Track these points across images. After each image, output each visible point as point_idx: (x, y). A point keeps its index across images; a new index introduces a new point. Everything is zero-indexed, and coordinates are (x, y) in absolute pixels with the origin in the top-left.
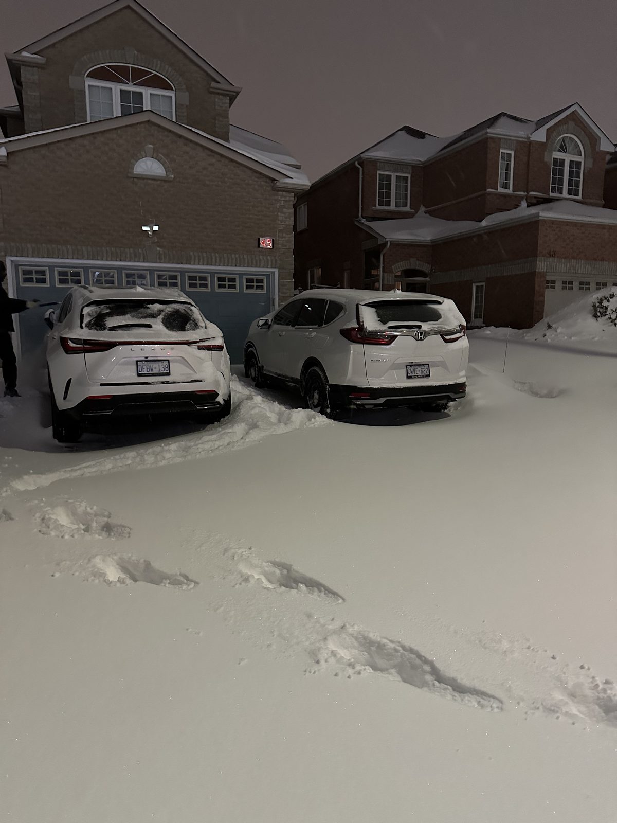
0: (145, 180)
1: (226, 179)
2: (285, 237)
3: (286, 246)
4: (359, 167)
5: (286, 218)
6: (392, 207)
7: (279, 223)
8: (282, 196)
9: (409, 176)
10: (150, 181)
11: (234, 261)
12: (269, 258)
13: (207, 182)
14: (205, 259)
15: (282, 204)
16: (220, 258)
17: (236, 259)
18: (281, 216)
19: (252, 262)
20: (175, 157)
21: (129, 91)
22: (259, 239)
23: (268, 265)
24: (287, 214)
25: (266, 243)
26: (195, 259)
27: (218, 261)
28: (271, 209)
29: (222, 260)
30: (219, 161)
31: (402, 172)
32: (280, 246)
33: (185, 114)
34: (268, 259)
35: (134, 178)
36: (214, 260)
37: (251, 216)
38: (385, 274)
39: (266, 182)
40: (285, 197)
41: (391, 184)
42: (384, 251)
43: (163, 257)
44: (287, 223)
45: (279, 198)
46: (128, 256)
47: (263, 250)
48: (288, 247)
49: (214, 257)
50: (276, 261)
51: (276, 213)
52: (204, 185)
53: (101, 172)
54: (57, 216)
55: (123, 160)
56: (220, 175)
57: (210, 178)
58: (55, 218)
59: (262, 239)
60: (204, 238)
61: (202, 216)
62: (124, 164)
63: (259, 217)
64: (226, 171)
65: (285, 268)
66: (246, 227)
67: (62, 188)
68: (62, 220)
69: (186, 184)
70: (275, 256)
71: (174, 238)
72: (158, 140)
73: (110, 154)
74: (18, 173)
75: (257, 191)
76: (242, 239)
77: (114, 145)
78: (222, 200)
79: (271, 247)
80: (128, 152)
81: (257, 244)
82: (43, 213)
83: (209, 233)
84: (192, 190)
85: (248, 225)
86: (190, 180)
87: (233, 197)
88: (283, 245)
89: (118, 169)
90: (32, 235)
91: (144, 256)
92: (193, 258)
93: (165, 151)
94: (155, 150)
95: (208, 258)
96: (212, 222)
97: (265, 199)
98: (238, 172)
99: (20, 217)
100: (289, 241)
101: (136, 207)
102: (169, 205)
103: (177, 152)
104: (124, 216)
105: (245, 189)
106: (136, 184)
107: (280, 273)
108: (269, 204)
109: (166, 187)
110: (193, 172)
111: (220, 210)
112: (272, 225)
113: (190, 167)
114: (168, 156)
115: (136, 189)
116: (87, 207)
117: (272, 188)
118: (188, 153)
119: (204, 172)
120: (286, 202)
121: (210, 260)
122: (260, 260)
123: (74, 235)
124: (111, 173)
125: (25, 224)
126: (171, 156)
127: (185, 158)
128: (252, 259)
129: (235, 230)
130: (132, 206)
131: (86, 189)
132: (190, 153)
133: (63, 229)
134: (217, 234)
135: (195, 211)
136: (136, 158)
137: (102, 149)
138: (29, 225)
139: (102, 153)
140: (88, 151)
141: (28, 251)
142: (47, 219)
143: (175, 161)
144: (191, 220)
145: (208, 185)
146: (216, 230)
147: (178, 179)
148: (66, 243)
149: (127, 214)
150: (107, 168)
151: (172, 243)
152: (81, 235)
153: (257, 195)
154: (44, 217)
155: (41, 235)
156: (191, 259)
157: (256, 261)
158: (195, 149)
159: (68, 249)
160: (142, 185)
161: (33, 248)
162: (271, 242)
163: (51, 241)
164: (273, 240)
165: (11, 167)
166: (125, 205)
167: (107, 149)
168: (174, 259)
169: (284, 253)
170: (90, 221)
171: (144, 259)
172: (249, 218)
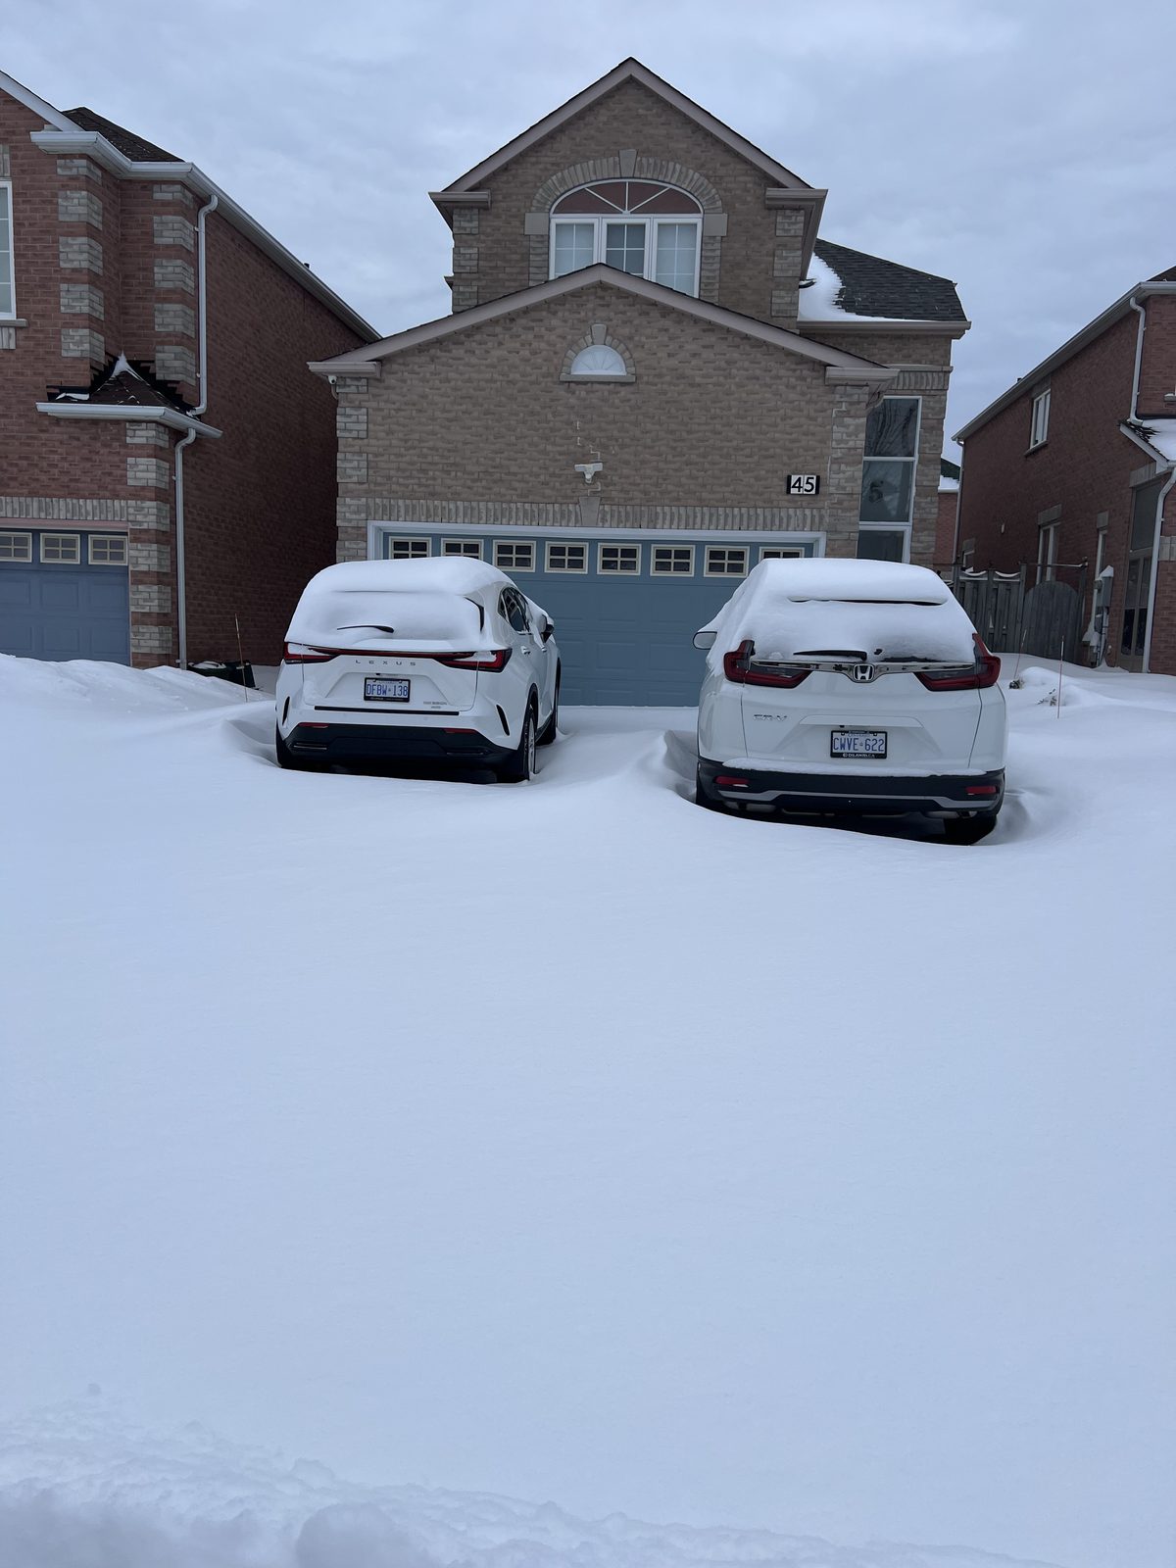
0: (589, 384)
1: (734, 371)
2: (844, 472)
3: (844, 488)
4: (1139, 308)
5: (849, 435)
7: (834, 444)
8: (845, 394)
10: (597, 386)
11: (738, 521)
12: (808, 512)
13: (698, 380)
14: (684, 517)
15: (844, 409)
16: (711, 515)
17: (741, 515)
18: (838, 433)
19: (773, 522)
20: (643, 339)
21: (623, 225)
22: (789, 478)
23: (804, 527)
24: (852, 427)
25: (805, 482)
26: (664, 519)
27: (707, 522)
28: (820, 419)
29: (714, 518)
30: (722, 339)
32: (832, 490)
33: (718, 253)
34: (805, 514)
35: (569, 382)
36: (698, 520)
37: (777, 435)
38: (1168, 539)
39: (813, 370)
40: (851, 396)
42: (1167, 488)
43: (608, 517)
44: (851, 444)
45: (838, 398)
46: (551, 515)
47: (797, 498)
48: (848, 490)
49: (699, 515)
50: (821, 518)
51: (828, 427)
52: (692, 385)
53: (518, 376)
54: (446, 453)
55: (555, 353)
56: (723, 364)
57: (704, 372)
58: (442, 456)
59: (794, 479)
60: (683, 480)
61: (683, 440)
62: (555, 361)
63: (794, 436)
64: (736, 355)
65: (841, 532)
66: (766, 457)
67: (456, 407)
68: (452, 460)
69: (659, 386)
70: (819, 509)
71: (630, 484)
72: (616, 314)
73: (535, 345)
74: (394, 388)
75: (794, 387)
76: (757, 479)
77: (543, 329)
78: (722, 409)
79: (813, 492)
80: (564, 338)
81: (784, 488)
82: (425, 450)
83: (694, 472)
84: (669, 395)
85: (772, 451)
86: (667, 378)
87: (745, 402)
88: (838, 486)
89: (545, 369)
90: (407, 486)
91: (576, 516)
92: (661, 517)
93: (626, 331)
94: (611, 330)
95: (687, 517)
96: (702, 450)
97: (808, 402)
98: (759, 355)
99: (392, 457)
100: (852, 479)
101: (570, 432)
102: (627, 425)
103: (648, 331)
104: (549, 448)
105: (770, 386)
106: (573, 393)
107: (829, 540)
108: (816, 411)
109: (623, 394)
110: (673, 362)
111: (719, 427)
112: (818, 451)
113: (669, 355)
114: (631, 338)
115: (573, 401)
116: (491, 438)
117: (821, 381)
118: (666, 330)
119: (694, 362)
120: (851, 404)
121: (691, 520)
122: (789, 517)
123: (469, 483)
124: (533, 378)
125: (398, 469)
126: (636, 338)
127: (659, 339)
128: (773, 516)
129: (743, 463)
130: (563, 431)
131: (492, 407)
132: (672, 330)
133: (453, 474)
134: (710, 472)
135: (672, 432)
136: (576, 346)
137: (523, 337)
138: (404, 471)
139: (523, 345)
140: (500, 344)
141: (398, 511)
142: (429, 459)
143: (643, 347)
144: (663, 449)
145: (699, 385)
146: (707, 466)
147: (645, 379)
148: (456, 497)
149: (554, 444)
150: (529, 369)
151: (627, 492)
152: (479, 484)
153: (792, 396)
154: (425, 456)
155: (420, 485)
156: (657, 518)
157: (781, 520)
158: (679, 322)
159: (457, 508)
160: (583, 394)
161: (406, 507)
162: (814, 482)
163: (433, 495)
164: (818, 478)
165: (384, 381)
166: (552, 430)
167: (530, 336)
168: (627, 520)
169: (840, 502)
170: (493, 459)
171: (576, 521)
172: (773, 440)
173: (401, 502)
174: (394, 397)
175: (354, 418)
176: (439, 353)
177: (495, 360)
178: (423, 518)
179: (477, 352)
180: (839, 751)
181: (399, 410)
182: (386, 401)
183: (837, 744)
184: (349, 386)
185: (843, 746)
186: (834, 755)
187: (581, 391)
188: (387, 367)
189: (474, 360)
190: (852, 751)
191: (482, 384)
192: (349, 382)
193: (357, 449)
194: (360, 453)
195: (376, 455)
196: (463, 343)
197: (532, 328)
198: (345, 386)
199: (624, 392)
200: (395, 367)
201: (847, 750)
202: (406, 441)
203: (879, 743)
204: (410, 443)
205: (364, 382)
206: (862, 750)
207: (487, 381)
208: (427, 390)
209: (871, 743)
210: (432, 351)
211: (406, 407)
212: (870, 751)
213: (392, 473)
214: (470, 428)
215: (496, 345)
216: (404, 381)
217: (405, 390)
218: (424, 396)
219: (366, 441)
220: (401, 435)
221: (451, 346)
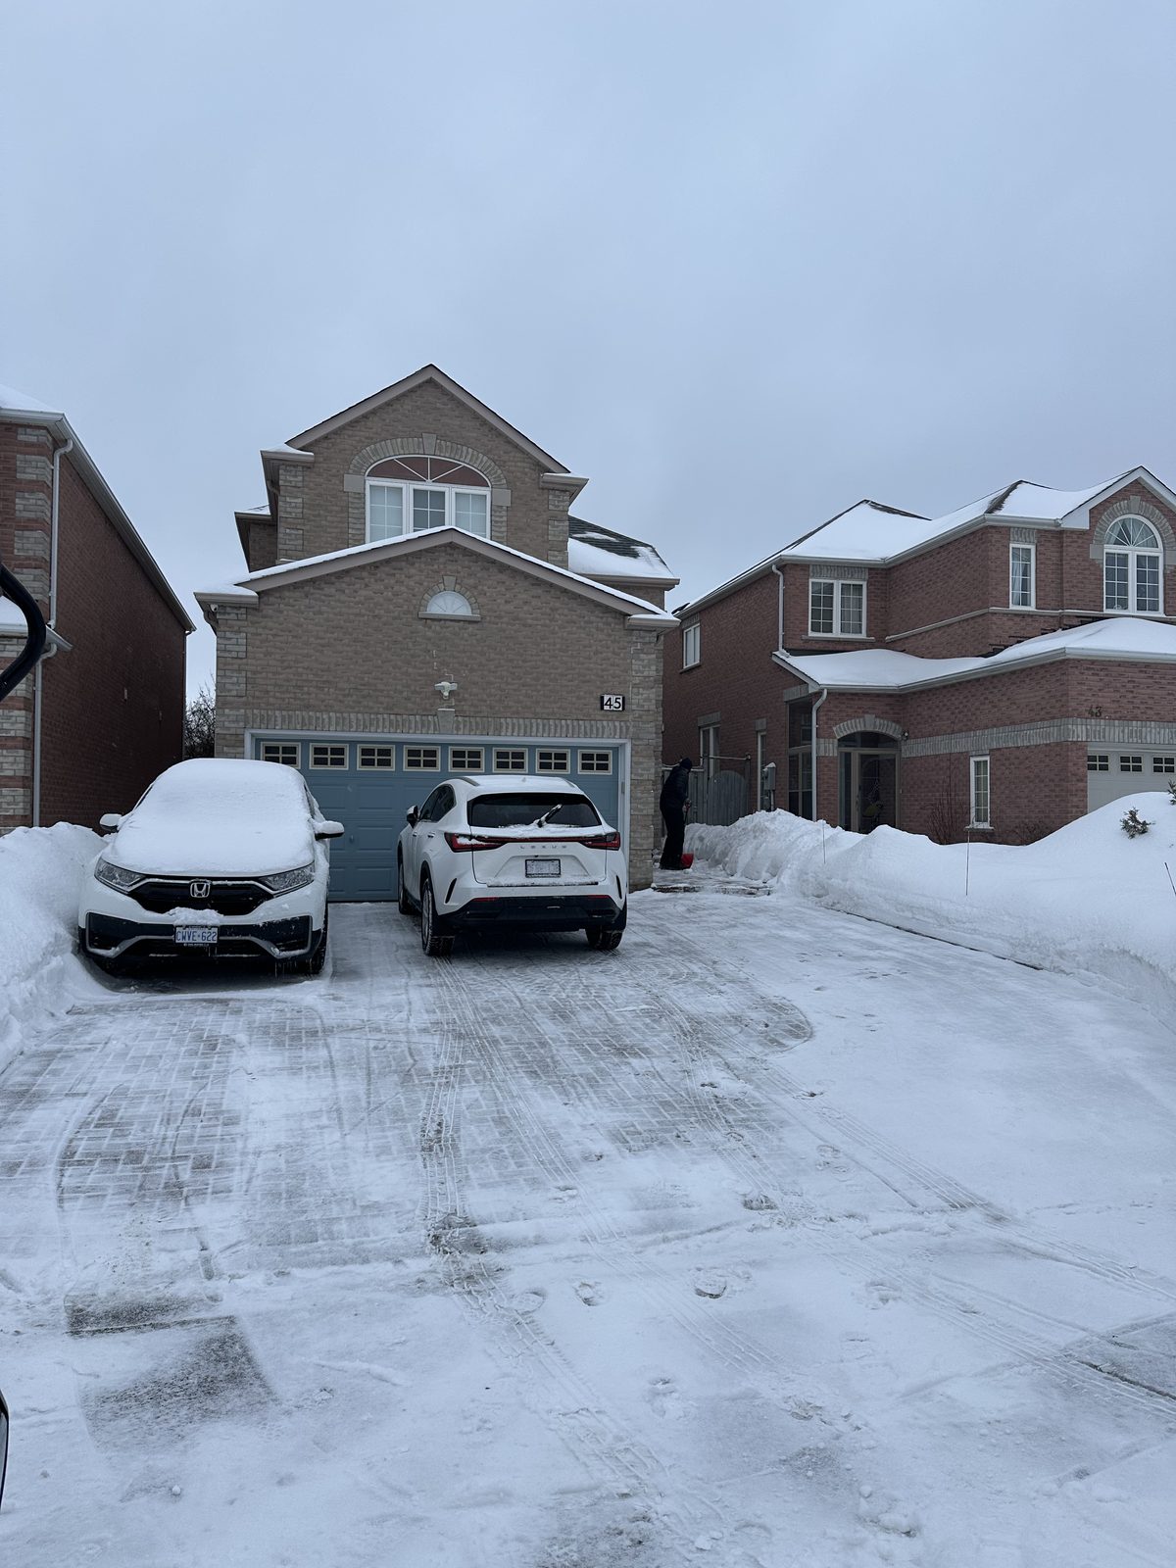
0: (443, 622)
1: (557, 616)
2: (642, 694)
3: (643, 706)
4: (779, 573)
5: (644, 667)
6: (836, 633)
7: (634, 673)
8: (639, 637)
9: (865, 584)
10: (448, 623)
11: (564, 729)
12: (617, 724)
13: (530, 621)
14: (523, 727)
15: (639, 647)
16: (544, 726)
17: (568, 726)
18: (636, 665)
19: (591, 730)
20: (485, 588)
21: (427, 491)
22: (602, 698)
23: (615, 734)
24: (646, 661)
25: (614, 702)
26: (507, 728)
27: (541, 730)
28: (622, 655)
29: (547, 728)
31: (852, 578)
32: (634, 707)
33: (505, 519)
34: (615, 726)
35: (426, 619)
36: (534, 729)
37: (592, 666)
38: (822, 741)
39: (615, 618)
40: (643, 638)
41: (832, 598)
42: (818, 704)
43: (462, 726)
44: (646, 674)
45: (634, 640)
46: (413, 726)
47: (609, 713)
48: (646, 708)
49: (534, 725)
50: (628, 728)
52: (524, 625)
53: (382, 612)
54: (319, 673)
55: (414, 595)
56: (548, 611)
57: (534, 615)
58: (316, 675)
59: (606, 698)
60: (521, 698)
61: (521, 667)
62: (414, 602)
63: (604, 666)
64: (557, 605)
65: (642, 739)
66: (584, 682)
67: (329, 635)
68: (325, 678)
69: (499, 625)
70: (626, 722)
71: (479, 700)
72: (463, 567)
73: (396, 588)
74: (271, 617)
75: (602, 630)
76: (578, 698)
77: (403, 576)
78: (549, 644)
79: (621, 709)
80: (421, 584)
81: (599, 705)
82: (300, 670)
83: (529, 692)
84: (507, 632)
85: (588, 677)
86: (505, 620)
87: (567, 640)
88: (638, 705)
89: (405, 607)
90: (283, 699)
91: (435, 725)
92: (504, 727)
93: (472, 581)
94: (459, 581)
95: (526, 727)
96: (535, 675)
97: (613, 642)
98: (575, 605)
99: (270, 675)
100: (648, 699)
101: (428, 657)
102: (474, 654)
103: (490, 582)
104: (410, 670)
105: (584, 629)
106: (430, 627)
107: (633, 745)
108: (619, 648)
109: (471, 629)
110: (510, 607)
111: (547, 658)
112: (622, 678)
113: (506, 602)
114: (476, 588)
115: (429, 634)
116: (360, 661)
117: (621, 627)
118: (503, 583)
119: (525, 608)
120: (644, 644)
121: (528, 730)
122: (603, 727)
123: (341, 698)
124: (396, 614)
125: (276, 685)
126: (480, 587)
127: (498, 589)
128: (592, 726)
129: (567, 686)
130: (422, 658)
131: (360, 636)
132: (507, 583)
133: (326, 690)
134: (542, 692)
135: (511, 661)
136: (431, 592)
137: (386, 581)
138: (281, 686)
139: (386, 588)
140: (367, 586)
141: (275, 721)
142: (304, 677)
143: (485, 594)
144: (504, 673)
145: (530, 626)
146: (539, 687)
147: (488, 618)
148: (329, 709)
149: (415, 667)
150: (391, 607)
151: (476, 706)
152: (349, 698)
153: (601, 637)
154: (301, 675)
155: (295, 699)
156: (501, 727)
157: (597, 729)
158: (514, 577)
159: (330, 718)
160: (438, 628)
161: (283, 717)
162: (621, 701)
163: (308, 707)
164: (623, 698)
165: (262, 611)
166: (412, 656)
167: (392, 581)
168: (477, 729)
169: (640, 717)
170: (363, 679)
171: (435, 729)
172: (588, 669)
173: (277, 713)
174: (270, 624)
175: (234, 641)
176: (312, 591)
177: (362, 598)
178: (298, 727)
179: (347, 591)
181: (275, 635)
182: (265, 628)
184: (229, 614)
187: (436, 626)
188: (265, 599)
189: (343, 598)
191: (352, 617)
192: (228, 610)
193: (236, 667)
194: (239, 671)
195: (254, 673)
196: (333, 584)
197: (394, 575)
198: (224, 613)
199: (471, 628)
200: (272, 599)
202: (283, 661)
204: (286, 664)
205: (243, 611)
207: (356, 615)
208: (302, 620)
210: (307, 589)
211: (283, 633)
213: (269, 688)
214: (341, 652)
215: (363, 586)
216: (281, 612)
217: (282, 619)
218: (299, 625)
219: (244, 661)
220: (278, 657)
221: (323, 585)
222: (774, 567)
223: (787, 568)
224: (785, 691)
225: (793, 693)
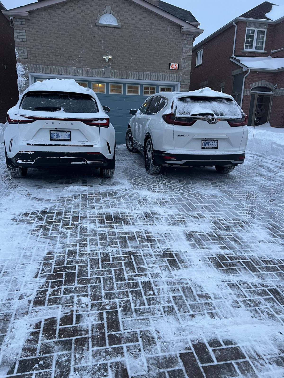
0: (106, 28)
1: (153, 27)
2: (186, 63)
3: (186, 68)
4: (236, 25)
5: (187, 51)
6: (254, 50)
7: (183, 54)
8: (186, 37)
9: (266, 30)
10: (108, 28)
11: (154, 77)
13: (142, 29)
14: (138, 76)
15: (186, 42)
16: (146, 75)
17: (156, 75)
18: (184, 50)
19: (165, 78)
20: (123, 13)
22: (170, 64)
23: (174, 80)
24: (188, 49)
25: (174, 66)
26: (132, 76)
27: (145, 77)
28: (179, 45)
29: (147, 76)
30: (149, 15)
31: (262, 28)
32: (182, 68)
34: (174, 76)
35: (99, 26)
36: (142, 77)
38: (246, 89)
39: (177, 28)
40: (188, 38)
41: (254, 36)
42: (246, 75)
43: (114, 74)
44: (188, 54)
45: (184, 39)
46: (94, 73)
47: (172, 71)
48: (187, 69)
49: (143, 75)
50: (179, 77)
51: (181, 48)
52: (140, 30)
53: (81, 22)
54: (56, 49)
55: (94, 15)
56: (149, 24)
57: (144, 26)
58: (55, 50)
59: (171, 64)
60: (137, 63)
61: (137, 50)
62: (94, 18)
63: (171, 50)
64: (153, 21)
65: (185, 82)
66: (163, 57)
67: (59, 32)
68: (58, 52)
69: (129, 30)
70: (179, 75)
71: (120, 63)
72: (114, 3)
73: (86, 11)
74: (35, 24)
75: (171, 34)
76: (160, 64)
77: (89, 6)
78: (149, 39)
79: (177, 69)
80: (97, 10)
81: (168, 67)
82: (48, 47)
83: (141, 60)
84: (132, 33)
85: (164, 55)
86: (132, 27)
87: (156, 38)
88: (184, 68)
89: (90, 21)
90: (42, 60)
91: (103, 73)
93: (117, 9)
94: (112, 9)
95: (139, 75)
96: (143, 53)
97: (176, 39)
98: (161, 22)
99: (36, 49)
100: (188, 65)
101: (100, 44)
102: (119, 43)
103: (125, 10)
104: (93, 49)
105: (164, 33)
106: (100, 30)
107: (181, 85)
108: (178, 42)
109: (117, 32)
110: (133, 22)
111: (148, 46)
112: (178, 56)
113: (132, 19)
114: (119, 12)
115: (100, 33)
116: (72, 44)
117: (179, 32)
118: (131, 10)
119: (140, 22)
120: (188, 40)
121: (140, 77)
122: (170, 77)
123: (65, 60)
124: (86, 23)
125: (39, 54)
126: (121, 12)
127: (129, 13)
128: (165, 76)
129: (156, 58)
130: (97, 43)
131: (72, 33)
132: (133, 10)
133: (59, 57)
134: (146, 61)
135: (134, 46)
136: (101, 13)
137: (82, 8)
138: (41, 55)
139: (82, 11)
140: (74, 10)
141: (40, 69)
142: (50, 51)
143: (123, 15)
144: (131, 52)
145: (142, 31)
146: (145, 58)
147: (124, 27)
148: (61, 65)
149: (94, 48)
150: (84, 20)
151: (119, 66)
152: (69, 61)
153: (171, 37)
154: (49, 50)
155: (47, 60)
156: (129, 75)
157: (167, 77)
158: (135, 8)
159: (61, 69)
160: (104, 31)
161: (43, 68)
162: (177, 66)
163: (52, 64)
164: (178, 64)
165: (31, 21)
166: (93, 43)
167: (85, 8)
168: (120, 76)
169: (184, 73)
170: (74, 52)
171: (103, 75)
172: (165, 51)
173: (41, 66)
174: (35, 27)
175: (21, 34)
176: (51, 12)
177: (72, 16)
178: (49, 72)
179: (66, 12)
180: (204, 147)
181: (37, 32)
182: (33, 28)
183: (203, 144)
184: (18, 21)
185: (205, 145)
186: (203, 148)
187: (103, 30)
188: (32, 15)
189: (64, 15)
190: (208, 146)
191: (68, 24)
192: (17, 20)
193: (23, 45)
194: (24, 47)
195: (30, 48)
196: (60, 8)
197: (85, 5)
198: (16, 21)
199: (117, 31)
200: (35, 15)
201: (206, 146)
202: (41, 44)
203: (216, 144)
204: (42, 45)
205: (23, 20)
206: (211, 146)
207: (70, 23)
208: (48, 25)
209: (213, 144)
210: (49, 10)
211: (40, 31)
212: (213, 147)
213: (37, 55)
214: (65, 40)
215: (72, 10)
216: (39, 21)
217: (39, 24)
218: (47, 27)
219: (26, 43)
220: (39, 41)
221: (56, 9)
222: (234, 23)
223: (239, 23)
224: (233, 71)
225: (237, 72)
